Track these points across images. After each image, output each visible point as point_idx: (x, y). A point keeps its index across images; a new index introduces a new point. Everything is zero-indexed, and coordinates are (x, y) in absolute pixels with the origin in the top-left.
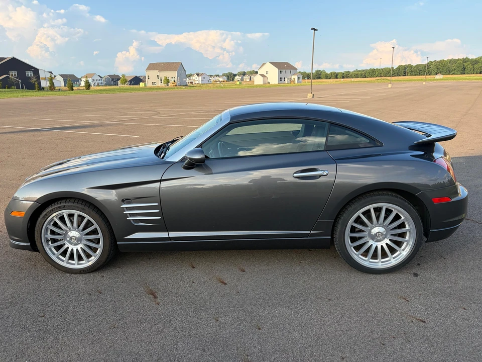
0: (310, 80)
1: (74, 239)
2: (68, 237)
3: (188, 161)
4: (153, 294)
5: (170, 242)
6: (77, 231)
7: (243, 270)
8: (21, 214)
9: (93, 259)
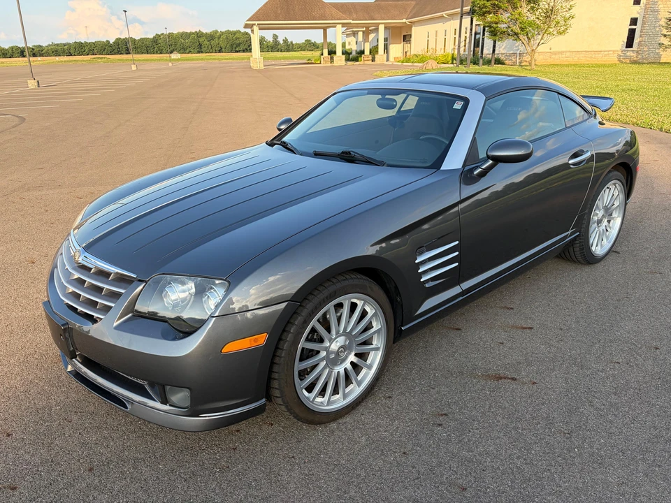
0: (26, 59)
1: (341, 352)
2: (332, 352)
3: (491, 162)
4: (501, 378)
5: (461, 298)
6: (347, 334)
7: (508, 308)
8: (256, 341)
9: (367, 375)
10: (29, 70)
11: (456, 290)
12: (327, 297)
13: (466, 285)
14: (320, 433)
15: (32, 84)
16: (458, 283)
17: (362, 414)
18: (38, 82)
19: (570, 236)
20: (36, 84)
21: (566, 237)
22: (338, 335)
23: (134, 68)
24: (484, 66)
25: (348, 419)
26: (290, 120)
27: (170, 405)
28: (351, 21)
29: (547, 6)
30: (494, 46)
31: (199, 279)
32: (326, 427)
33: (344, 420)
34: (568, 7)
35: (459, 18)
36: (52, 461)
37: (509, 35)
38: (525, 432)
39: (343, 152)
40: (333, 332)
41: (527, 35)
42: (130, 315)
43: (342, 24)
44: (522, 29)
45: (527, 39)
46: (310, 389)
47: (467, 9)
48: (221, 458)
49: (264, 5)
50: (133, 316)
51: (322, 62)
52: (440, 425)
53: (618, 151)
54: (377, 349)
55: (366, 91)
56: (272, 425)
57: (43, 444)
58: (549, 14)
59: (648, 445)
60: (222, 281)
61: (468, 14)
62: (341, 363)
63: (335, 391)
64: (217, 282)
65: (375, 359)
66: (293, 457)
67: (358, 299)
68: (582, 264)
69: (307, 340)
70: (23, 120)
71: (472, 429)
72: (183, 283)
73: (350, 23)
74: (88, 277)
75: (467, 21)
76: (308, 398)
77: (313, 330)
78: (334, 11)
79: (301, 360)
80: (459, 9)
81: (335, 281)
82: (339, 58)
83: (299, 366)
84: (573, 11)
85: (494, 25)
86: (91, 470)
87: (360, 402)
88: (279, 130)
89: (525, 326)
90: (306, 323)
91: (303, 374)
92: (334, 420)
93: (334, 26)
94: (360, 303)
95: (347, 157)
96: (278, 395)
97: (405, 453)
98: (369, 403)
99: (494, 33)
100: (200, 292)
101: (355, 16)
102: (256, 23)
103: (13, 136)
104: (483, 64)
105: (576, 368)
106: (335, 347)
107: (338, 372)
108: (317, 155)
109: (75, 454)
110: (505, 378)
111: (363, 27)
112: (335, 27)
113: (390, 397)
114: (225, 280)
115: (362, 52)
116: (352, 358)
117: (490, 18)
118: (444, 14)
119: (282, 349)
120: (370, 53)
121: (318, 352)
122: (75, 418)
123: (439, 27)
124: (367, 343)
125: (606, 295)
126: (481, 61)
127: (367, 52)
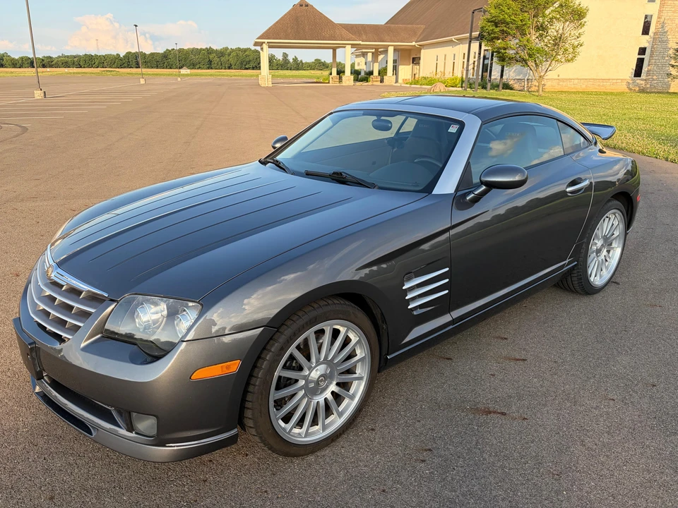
0: (34, 70)
1: (322, 381)
2: (312, 381)
3: (484, 187)
4: (490, 413)
5: (451, 327)
6: (329, 363)
7: (502, 338)
8: (228, 367)
9: (349, 406)
10: (36, 81)
11: (446, 318)
12: (307, 323)
13: (457, 313)
14: (295, 467)
15: (38, 94)
16: (449, 311)
17: (343, 447)
18: (45, 92)
19: (567, 266)
20: (43, 95)
21: (563, 266)
22: (318, 363)
23: (142, 81)
24: (492, 91)
25: (327, 451)
26: (286, 138)
27: (136, 433)
28: (361, 42)
29: (555, 34)
30: (502, 71)
31: (172, 300)
32: (303, 459)
33: (323, 453)
34: (577, 34)
35: (468, 42)
36: (12, 488)
37: (517, 61)
38: (512, 471)
39: (334, 173)
40: (314, 360)
41: (535, 61)
42: (99, 336)
43: (352, 44)
44: (530, 56)
45: (534, 65)
46: (286, 419)
47: (476, 34)
48: (190, 491)
49: (275, 25)
50: (102, 337)
51: (331, 82)
52: (423, 461)
53: (618, 180)
54: (360, 379)
55: (362, 112)
56: (247, 455)
57: (5, 468)
58: (558, 41)
59: (641, 490)
60: (196, 304)
61: (476, 39)
62: (321, 393)
63: (314, 422)
64: (191, 304)
65: (358, 388)
66: (266, 492)
67: (342, 326)
68: (581, 294)
69: (285, 367)
70: (25, 129)
71: (457, 466)
72: (156, 304)
73: (360, 44)
74: (59, 294)
75: (475, 46)
76: (284, 429)
77: (292, 357)
78: (344, 32)
79: (278, 388)
80: (468, 34)
81: (316, 306)
82: (348, 78)
83: (274, 395)
84: (582, 39)
85: (502, 51)
86: (52, 498)
87: (341, 434)
88: (274, 148)
89: (518, 357)
90: (283, 349)
91: (280, 404)
92: (312, 452)
93: (343, 46)
94: (343, 330)
95: (338, 178)
96: (252, 426)
97: (384, 491)
98: (351, 435)
99: (502, 59)
100: (172, 314)
101: (364, 37)
102: (266, 41)
103: (12, 146)
104: (491, 89)
105: (568, 404)
106: (315, 374)
107: (318, 402)
108: (309, 175)
109: (37, 481)
110: (495, 412)
111: (373, 49)
112: (345, 47)
113: (373, 430)
114: (198, 303)
115: (371, 73)
116: (333, 387)
117: (499, 43)
118: (453, 38)
119: (257, 377)
120: (379, 74)
121: (297, 381)
122: (41, 442)
123: (448, 50)
124: (350, 371)
125: (604, 327)
126: (489, 86)
127: (376, 73)
